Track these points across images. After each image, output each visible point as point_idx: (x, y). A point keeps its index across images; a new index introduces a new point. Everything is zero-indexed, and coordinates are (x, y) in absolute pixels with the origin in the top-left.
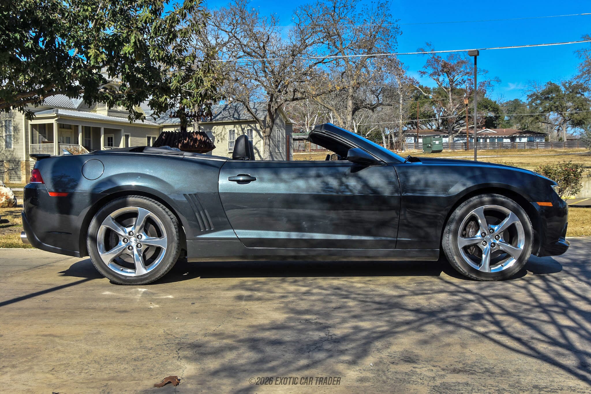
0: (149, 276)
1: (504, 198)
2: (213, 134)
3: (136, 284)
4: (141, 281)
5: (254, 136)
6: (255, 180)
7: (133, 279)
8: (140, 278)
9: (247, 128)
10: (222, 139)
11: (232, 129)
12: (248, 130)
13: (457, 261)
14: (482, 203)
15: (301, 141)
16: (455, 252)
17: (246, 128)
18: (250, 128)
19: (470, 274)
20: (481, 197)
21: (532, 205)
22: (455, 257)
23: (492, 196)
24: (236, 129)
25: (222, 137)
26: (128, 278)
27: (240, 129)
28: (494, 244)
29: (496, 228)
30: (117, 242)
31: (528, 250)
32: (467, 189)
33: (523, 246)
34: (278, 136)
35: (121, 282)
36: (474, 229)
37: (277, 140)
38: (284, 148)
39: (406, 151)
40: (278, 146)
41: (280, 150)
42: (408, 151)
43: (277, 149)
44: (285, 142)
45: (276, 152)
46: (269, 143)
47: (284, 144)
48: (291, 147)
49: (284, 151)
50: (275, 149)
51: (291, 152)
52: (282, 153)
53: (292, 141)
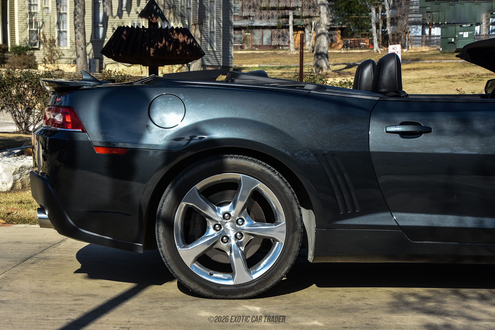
0: (256, 285)
3: (234, 297)
4: (243, 293)
6: (431, 132)
7: (231, 290)
8: (241, 287)
15: (236, 32)
26: (222, 288)
30: (204, 229)
34: (211, 24)
35: (211, 294)
37: (209, 31)
38: (220, 43)
39: (410, 50)
40: (212, 40)
41: (213, 46)
42: (414, 50)
43: (209, 45)
44: (222, 34)
45: (207, 50)
46: (199, 36)
47: (221, 37)
48: (230, 42)
49: (219, 49)
50: (206, 45)
51: (230, 50)
52: (217, 52)
53: (232, 32)
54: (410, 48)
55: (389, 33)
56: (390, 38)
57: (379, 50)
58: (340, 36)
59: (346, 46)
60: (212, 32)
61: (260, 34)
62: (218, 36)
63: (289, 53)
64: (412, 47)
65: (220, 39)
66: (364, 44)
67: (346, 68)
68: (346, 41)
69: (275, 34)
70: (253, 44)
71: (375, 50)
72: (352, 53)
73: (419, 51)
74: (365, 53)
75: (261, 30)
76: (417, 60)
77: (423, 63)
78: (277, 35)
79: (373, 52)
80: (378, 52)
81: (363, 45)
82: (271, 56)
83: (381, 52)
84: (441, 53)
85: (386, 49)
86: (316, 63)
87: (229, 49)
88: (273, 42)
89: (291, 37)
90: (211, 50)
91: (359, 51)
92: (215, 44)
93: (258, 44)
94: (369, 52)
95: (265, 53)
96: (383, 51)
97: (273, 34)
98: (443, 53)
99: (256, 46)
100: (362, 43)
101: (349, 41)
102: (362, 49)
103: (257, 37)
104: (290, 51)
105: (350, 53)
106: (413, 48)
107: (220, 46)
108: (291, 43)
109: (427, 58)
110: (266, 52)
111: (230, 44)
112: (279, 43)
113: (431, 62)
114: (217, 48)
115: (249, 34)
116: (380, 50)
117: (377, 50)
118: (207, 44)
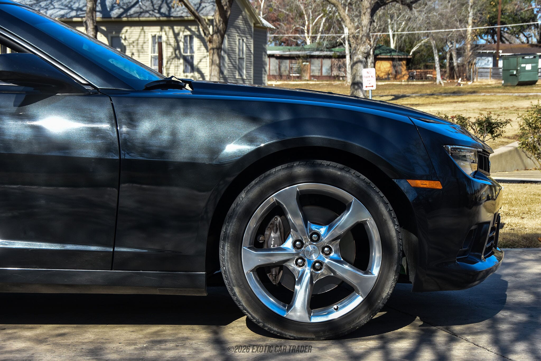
1: (341, 169)
2: (123, 41)
5: (195, 48)
9: (184, 33)
10: (138, 51)
11: (158, 34)
12: (186, 36)
13: (240, 299)
14: (292, 180)
15: (294, 61)
16: (236, 279)
17: (181, 34)
18: (188, 33)
19: (266, 325)
20: (292, 167)
21: (398, 186)
22: (236, 290)
23: (313, 165)
24: (163, 34)
25: (140, 47)
27: (171, 34)
28: (321, 264)
29: (322, 230)
31: (387, 279)
32: (258, 151)
33: (378, 269)
34: (239, 49)
36: (278, 233)
37: (237, 57)
38: (251, 71)
39: (476, 82)
40: (240, 66)
41: (242, 74)
42: (479, 82)
43: (237, 72)
44: (252, 60)
45: (235, 78)
46: (218, 62)
47: (251, 64)
48: (263, 70)
49: (250, 77)
50: (234, 72)
51: (263, 79)
52: (247, 80)
53: (267, 60)
54: (475, 80)
55: (455, 64)
56: (457, 69)
57: (442, 82)
58: (405, 67)
59: (411, 78)
60: (240, 59)
61: (319, 64)
62: (249, 63)
63: (346, 84)
64: (477, 79)
65: (251, 66)
66: (432, 76)
67: (393, 99)
68: (411, 73)
69: (336, 64)
70: (311, 74)
71: (438, 82)
72: (413, 85)
73: (484, 84)
74: (427, 85)
75: (320, 60)
76: (474, 92)
77: (479, 95)
78: (337, 65)
79: (436, 84)
80: (441, 84)
81: (430, 77)
82: (327, 86)
83: (444, 84)
84: (503, 86)
85: (449, 81)
86: (353, 93)
87: (262, 77)
88: (333, 72)
89: (347, 67)
90: (240, 77)
91: (420, 83)
92: (245, 72)
93: (317, 74)
94: (431, 84)
95: (320, 84)
96: (446, 83)
97: (333, 64)
98: (505, 86)
99: (314, 76)
100: (428, 75)
101: (415, 72)
102: (424, 81)
103: (316, 67)
104: (347, 82)
105: (410, 85)
106: (479, 80)
107: (250, 74)
108: (348, 74)
109: (485, 91)
110: (321, 82)
111: (263, 72)
112: (339, 74)
113: (484, 95)
114: (247, 76)
115: (308, 63)
116: (444, 82)
117: (440, 82)
118: (236, 71)
